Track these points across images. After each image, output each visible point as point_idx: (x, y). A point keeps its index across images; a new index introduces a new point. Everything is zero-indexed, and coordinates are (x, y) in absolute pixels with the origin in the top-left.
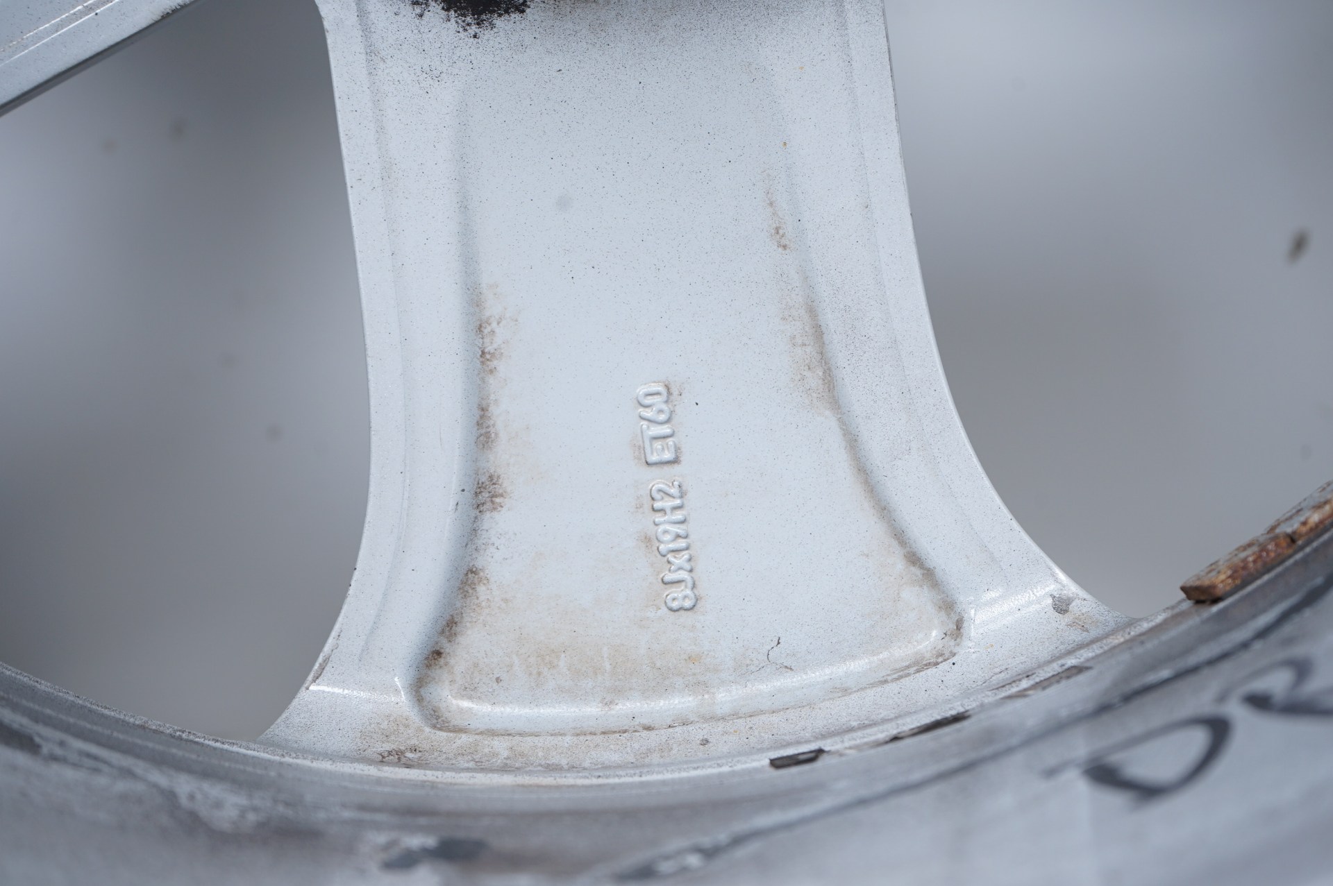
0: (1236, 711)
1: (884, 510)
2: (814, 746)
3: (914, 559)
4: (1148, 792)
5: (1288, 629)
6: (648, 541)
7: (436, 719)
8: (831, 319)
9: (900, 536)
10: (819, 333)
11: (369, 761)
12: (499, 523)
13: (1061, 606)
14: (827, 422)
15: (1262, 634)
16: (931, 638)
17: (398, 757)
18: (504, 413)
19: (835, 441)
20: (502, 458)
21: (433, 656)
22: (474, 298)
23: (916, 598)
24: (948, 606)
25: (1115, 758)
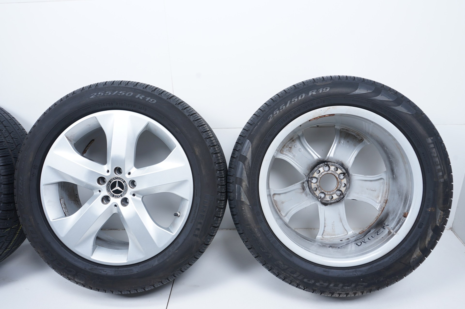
0: (362, 242)
1: (344, 227)
2: (342, 240)
3: (345, 230)
4: (359, 246)
5: (364, 237)
6: (333, 229)
7: (323, 237)
8: (342, 219)
9: (345, 229)
10: (341, 219)
11: (321, 240)
12: (325, 228)
13: (353, 232)
14: (341, 223)
15: (363, 237)
16: (346, 233)
17: (322, 240)
18: (326, 223)
19: (342, 224)
20: (326, 225)
21: (323, 234)
22: (325, 218)
23: (345, 231)
24: (347, 232)
25: (357, 243)
